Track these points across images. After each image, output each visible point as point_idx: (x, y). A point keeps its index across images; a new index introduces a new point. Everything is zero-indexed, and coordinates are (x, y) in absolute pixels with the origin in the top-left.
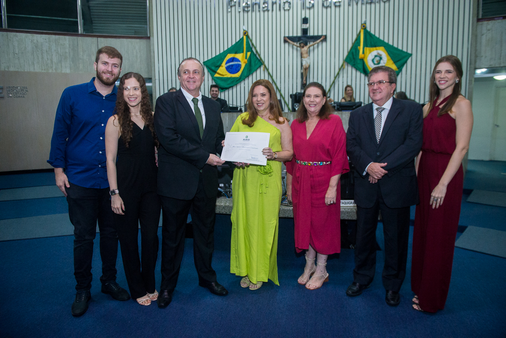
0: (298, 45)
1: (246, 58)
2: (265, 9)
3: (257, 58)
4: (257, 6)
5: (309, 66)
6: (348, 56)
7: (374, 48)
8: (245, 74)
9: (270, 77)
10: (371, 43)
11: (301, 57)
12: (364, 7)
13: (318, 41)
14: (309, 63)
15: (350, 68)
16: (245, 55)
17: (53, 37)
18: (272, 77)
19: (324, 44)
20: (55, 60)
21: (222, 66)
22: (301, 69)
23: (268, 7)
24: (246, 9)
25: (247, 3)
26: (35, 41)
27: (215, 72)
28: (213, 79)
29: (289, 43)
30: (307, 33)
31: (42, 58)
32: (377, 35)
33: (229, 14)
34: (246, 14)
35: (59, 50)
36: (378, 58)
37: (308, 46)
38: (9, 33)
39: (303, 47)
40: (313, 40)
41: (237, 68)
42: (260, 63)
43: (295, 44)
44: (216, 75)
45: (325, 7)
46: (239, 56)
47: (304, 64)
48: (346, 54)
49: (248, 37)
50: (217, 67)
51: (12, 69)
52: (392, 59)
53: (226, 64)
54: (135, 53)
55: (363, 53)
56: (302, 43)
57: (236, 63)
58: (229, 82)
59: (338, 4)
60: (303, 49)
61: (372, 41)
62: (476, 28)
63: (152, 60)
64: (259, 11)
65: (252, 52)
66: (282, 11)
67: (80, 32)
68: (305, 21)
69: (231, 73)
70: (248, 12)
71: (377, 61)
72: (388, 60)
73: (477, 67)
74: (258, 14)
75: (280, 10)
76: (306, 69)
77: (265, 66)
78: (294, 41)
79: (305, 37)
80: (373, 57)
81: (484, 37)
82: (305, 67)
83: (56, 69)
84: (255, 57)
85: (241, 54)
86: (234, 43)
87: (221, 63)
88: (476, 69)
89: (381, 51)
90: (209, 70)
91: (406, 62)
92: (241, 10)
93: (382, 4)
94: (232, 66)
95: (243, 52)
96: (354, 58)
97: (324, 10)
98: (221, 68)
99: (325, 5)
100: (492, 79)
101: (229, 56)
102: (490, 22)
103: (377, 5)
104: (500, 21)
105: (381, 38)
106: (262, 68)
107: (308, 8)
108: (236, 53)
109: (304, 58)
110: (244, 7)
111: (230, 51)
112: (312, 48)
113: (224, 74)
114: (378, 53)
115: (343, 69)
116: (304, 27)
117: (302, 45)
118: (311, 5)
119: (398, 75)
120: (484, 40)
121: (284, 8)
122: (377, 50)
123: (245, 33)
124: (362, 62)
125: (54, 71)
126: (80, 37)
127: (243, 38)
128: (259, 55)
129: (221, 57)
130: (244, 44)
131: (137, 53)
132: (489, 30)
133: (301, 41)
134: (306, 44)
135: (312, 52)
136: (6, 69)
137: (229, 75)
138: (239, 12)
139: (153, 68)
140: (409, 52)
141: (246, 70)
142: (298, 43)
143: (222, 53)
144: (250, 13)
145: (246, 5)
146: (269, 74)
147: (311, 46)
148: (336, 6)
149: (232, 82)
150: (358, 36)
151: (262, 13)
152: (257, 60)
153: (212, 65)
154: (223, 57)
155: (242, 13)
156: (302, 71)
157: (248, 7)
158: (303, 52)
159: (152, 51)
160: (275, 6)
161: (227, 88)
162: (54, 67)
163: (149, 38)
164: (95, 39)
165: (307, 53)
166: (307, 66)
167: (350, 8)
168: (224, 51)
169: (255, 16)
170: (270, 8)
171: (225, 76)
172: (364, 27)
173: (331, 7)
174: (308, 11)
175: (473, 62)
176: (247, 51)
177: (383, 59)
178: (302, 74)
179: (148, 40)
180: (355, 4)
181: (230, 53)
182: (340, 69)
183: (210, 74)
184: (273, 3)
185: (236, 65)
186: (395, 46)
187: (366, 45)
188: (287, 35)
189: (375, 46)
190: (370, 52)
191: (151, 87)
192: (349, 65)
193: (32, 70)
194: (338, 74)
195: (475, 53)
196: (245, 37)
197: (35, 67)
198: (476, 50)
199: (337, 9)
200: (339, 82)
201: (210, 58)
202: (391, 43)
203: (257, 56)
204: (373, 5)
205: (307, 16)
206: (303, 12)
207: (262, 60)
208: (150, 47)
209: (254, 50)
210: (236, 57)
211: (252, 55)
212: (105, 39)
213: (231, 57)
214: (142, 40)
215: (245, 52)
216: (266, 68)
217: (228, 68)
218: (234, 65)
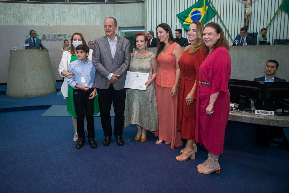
1: (205, 11)
3: (213, 10)
5: (251, 13)
6: (282, 4)
8: (204, 21)
9: (221, 22)
11: (245, 8)
14: (251, 11)
15: (283, 14)
16: (204, 8)
17: (92, 5)
18: (223, 22)
20: (92, 18)
21: (189, 17)
22: (245, 16)
26: (83, 8)
27: (184, 21)
28: (183, 25)
31: (86, 18)
35: (95, 13)
38: (70, 5)
39: (247, 0)
41: (198, 17)
42: (215, 13)
44: (185, 23)
46: (200, 10)
47: (247, 12)
48: (280, 3)
50: (185, 17)
51: (71, 25)
53: (191, 15)
54: (135, 12)
57: (198, 14)
60: (246, 2)
63: (145, 16)
65: (209, 6)
67: (105, 2)
76: (248, 16)
77: (218, 15)
82: (247, 15)
83: (93, 24)
84: (211, 10)
85: (202, 8)
87: (188, 15)
90: (180, 19)
94: (195, 16)
95: (203, 7)
96: (287, 6)
98: (188, 18)
101: (194, 10)
106: (216, 17)
108: (198, 7)
109: (247, 8)
111: (194, 6)
113: (189, 22)
115: (278, 14)
125: (92, 25)
126: (105, 5)
128: (214, 8)
130: (204, 1)
131: (136, 11)
135: (254, 3)
136: (68, 25)
139: (145, 20)
141: (205, 18)
143: (189, 8)
146: (221, 20)
152: (213, 11)
153: (182, 17)
154: (189, 11)
156: (245, 17)
158: (247, 4)
159: (145, 10)
162: (92, 23)
163: (144, 2)
164: (113, 5)
165: (249, 4)
166: (249, 13)
168: (190, 7)
176: (206, 6)
178: (245, 19)
179: (143, 3)
181: (194, 8)
182: (275, 15)
183: (181, 22)
185: (198, 15)
191: (144, 32)
192: (283, 11)
193: (81, 24)
194: (274, 18)
197: (82, 23)
200: (274, 24)
201: (181, 12)
203: (213, 9)
207: (216, 11)
208: (144, 8)
209: (210, 5)
210: (198, 10)
211: (209, 8)
212: (119, 4)
213: (195, 10)
214: (140, 3)
215: (204, 6)
216: (219, 17)
217: (192, 18)
218: (197, 15)
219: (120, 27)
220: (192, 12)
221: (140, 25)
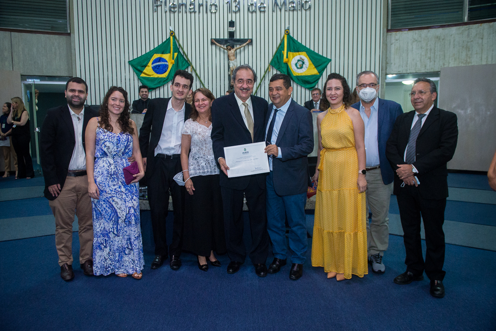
0: (225, 47)
1: (173, 59)
2: (192, 10)
3: (185, 59)
4: (184, 7)
6: (272, 60)
7: (297, 53)
9: (197, 77)
10: (294, 48)
11: (229, 59)
12: (287, 13)
13: (245, 44)
14: (236, 66)
16: (172, 55)
18: (199, 78)
19: (250, 47)
21: (149, 66)
22: (229, 71)
23: (194, 8)
24: (173, 10)
25: (173, 4)
27: (141, 72)
28: (139, 79)
29: (216, 45)
30: (234, 37)
32: (299, 41)
33: (155, 14)
34: (172, 15)
36: (300, 63)
37: (235, 49)
39: (230, 50)
40: (239, 43)
41: (163, 68)
42: (188, 64)
43: (222, 46)
44: (143, 75)
45: (250, 12)
46: (166, 56)
47: (231, 66)
48: (271, 58)
49: (174, 37)
50: (143, 67)
52: (313, 63)
53: (152, 64)
54: (53, 50)
55: (287, 57)
56: (229, 46)
57: (163, 63)
58: (156, 82)
59: (262, 9)
60: (230, 52)
61: (295, 46)
62: (386, 37)
63: (73, 58)
64: (186, 12)
65: (179, 52)
66: (209, 14)
68: (232, 24)
69: (157, 73)
70: (174, 12)
71: (300, 66)
72: (310, 64)
73: (388, 73)
74: (185, 15)
75: (207, 12)
77: (193, 67)
78: (221, 44)
79: (231, 40)
80: (297, 61)
81: (393, 45)
82: (232, 69)
84: (182, 58)
85: (168, 55)
86: (160, 43)
87: (148, 63)
88: (387, 74)
89: (303, 56)
90: (135, 70)
91: (326, 67)
92: (167, 9)
93: (304, 12)
94: (159, 66)
95: (170, 53)
96: (278, 62)
97: (250, 15)
98: (147, 67)
99: (251, 9)
100: (400, 84)
101: (156, 56)
102: (398, 32)
103: (299, 12)
104: (406, 32)
105: (304, 44)
106: (190, 68)
107: (234, 12)
108: (162, 53)
109: (231, 60)
110: (170, 7)
111: (156, 51)
112: (238, 51)
113: (150, 74)
114: (301, 58)
115: (269, 71)
116: (231, 31)
117: (229, 47)
118: (237, 9)
119: (319, 79)
120: (393, 49)
121: (210, 10)
122: (299, 55)
123: (172, 34)
124: (286, 66)
127: (170, 37)
128: (187, 56)
129: (148, 57)
130: (170, 44)
131: (55, 49)
132: (397, 40)
133: (228, 44)
134: (233, 47)
137: (156, 75)
138: (166, 12)
139: (74, 66)
140: (329, 57)
141: (174, 71)
142: (225, 46)
143: (148, 53)
144: (176, 14)
145: (173, 6)
146: (197, 74)
147: (238, 49)
148: (260, 12)
149: (160, 82)
150: (282, 41)
151: (189, 14)
152: (185, 61)
153: (138, 65)
154: (149, 57)
155: (168, 13)
156: (229, 73)
157: (174, 8)
158: (230, 55)
159: (72, 48)
160: (201, 8)
161: (154, 89)
163: (69, 34)
164: (8, 33)
165: (234, 56)
166: (234, 68)
167: (275, 14)
168: (150, 51)
169: (182, 17)
170: (197, 9)
171: (152, 76)
172: (287, 32)
173: (256, 12)
174: (234, 15)
175: (384, 68)
176: (175, 52)
177: (305, 63)
178: (229, 76)
179: (68, 37)
180: (278, 10)
181: (156, 53)
182: (265, 72)
183: (136, 73)
184: (200, 5)
185: (163, 65)
186: (316, 51)
187: (289, 50)
188: (214, 37)
189: (298, 52)
190: (294, 57)
192: (274, 68)
194: (264, 76)
195: (386, 61)
196: (171, 37)
198: (386, 58)
199: (262, 14)
201: (135, 57)
202: (312, 49)
203: (185, 56)
204: (295, 13)
205: (234, 20)
206: (230, 15)
207: (190, 61)
208: (71, 44)
209: (181, 50)
210: (162, 57)
211: (179, 56)
212: (19, 33)
213: (158, 57)
214: (61, 36)
215: (172, 53)
216: (194, 69)
217: (154, 69)
218: (161, 65)
219: (23, 74)
220: (154, 59)
221: (64, 73)
